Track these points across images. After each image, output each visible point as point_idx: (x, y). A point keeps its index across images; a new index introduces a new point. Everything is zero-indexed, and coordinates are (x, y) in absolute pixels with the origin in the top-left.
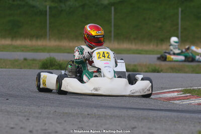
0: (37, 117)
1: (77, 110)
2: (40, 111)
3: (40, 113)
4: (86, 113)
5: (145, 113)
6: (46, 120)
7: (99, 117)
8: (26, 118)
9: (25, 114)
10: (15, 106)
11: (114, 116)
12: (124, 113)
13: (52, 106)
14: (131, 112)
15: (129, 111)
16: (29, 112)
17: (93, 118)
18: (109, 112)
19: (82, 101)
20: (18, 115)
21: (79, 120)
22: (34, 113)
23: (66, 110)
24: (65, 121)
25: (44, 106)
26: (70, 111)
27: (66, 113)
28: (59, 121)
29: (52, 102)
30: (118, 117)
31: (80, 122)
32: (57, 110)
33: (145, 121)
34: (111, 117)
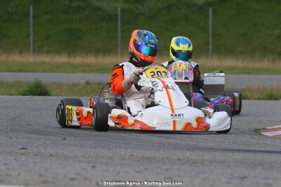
0: (107, 164)
1: (162, 154)
2: (110, 155)
3: (111, 158)
4: (175, 158)
5: (259, 157)
6: (119, 168)
7: (194, 163)
8: (91, 165)
9: (90, 159)
10: (75, 148)
11: (215, 161)
12: (229, 156)
13: (127, 148)
14: (239, 156)
15: (236, 154)
16: (96, 157)
17: (185, 164)
18: (208, 156)
19: (168, 140)
20: (80, 161)
21: (165, 167)
22: (103, 157)
23: (147, 154)
24: (146, 169)
25: (116, 147)
26: (152, 155)
27: (148, 158)
28: (137, 169)
29: (126, 142)
30: (220, 162)
31: (167, 170)
32: (134, 154)
33: (259, 167)
34: (211, 162)
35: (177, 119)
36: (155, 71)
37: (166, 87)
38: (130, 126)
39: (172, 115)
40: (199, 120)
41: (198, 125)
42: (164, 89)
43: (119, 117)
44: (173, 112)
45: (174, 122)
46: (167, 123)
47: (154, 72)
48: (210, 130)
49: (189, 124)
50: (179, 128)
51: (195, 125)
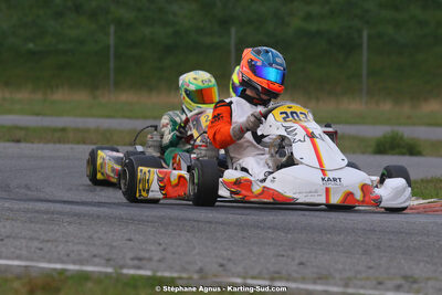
35: (331, 185)
36: (289, 111)
37: (312, 136)
38: (256, 196)
39: (323, 179)
40: (365, 188)
41: (364, 197)
42: (308, 139)
43: (238, 182)
44: (324, 174)
45: (327, 190)
46: (316, 192)
47: (285, 113)
48: (382, 205)
49: (349, 195)
50: (335, 199)
51: (359, 195)
